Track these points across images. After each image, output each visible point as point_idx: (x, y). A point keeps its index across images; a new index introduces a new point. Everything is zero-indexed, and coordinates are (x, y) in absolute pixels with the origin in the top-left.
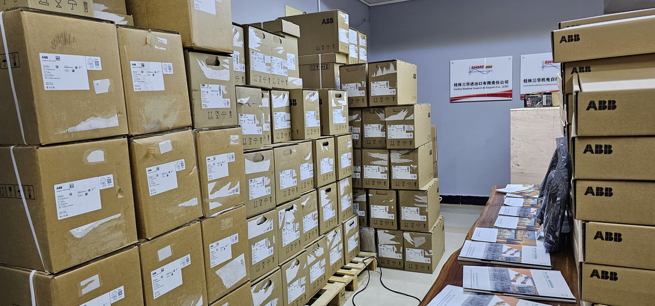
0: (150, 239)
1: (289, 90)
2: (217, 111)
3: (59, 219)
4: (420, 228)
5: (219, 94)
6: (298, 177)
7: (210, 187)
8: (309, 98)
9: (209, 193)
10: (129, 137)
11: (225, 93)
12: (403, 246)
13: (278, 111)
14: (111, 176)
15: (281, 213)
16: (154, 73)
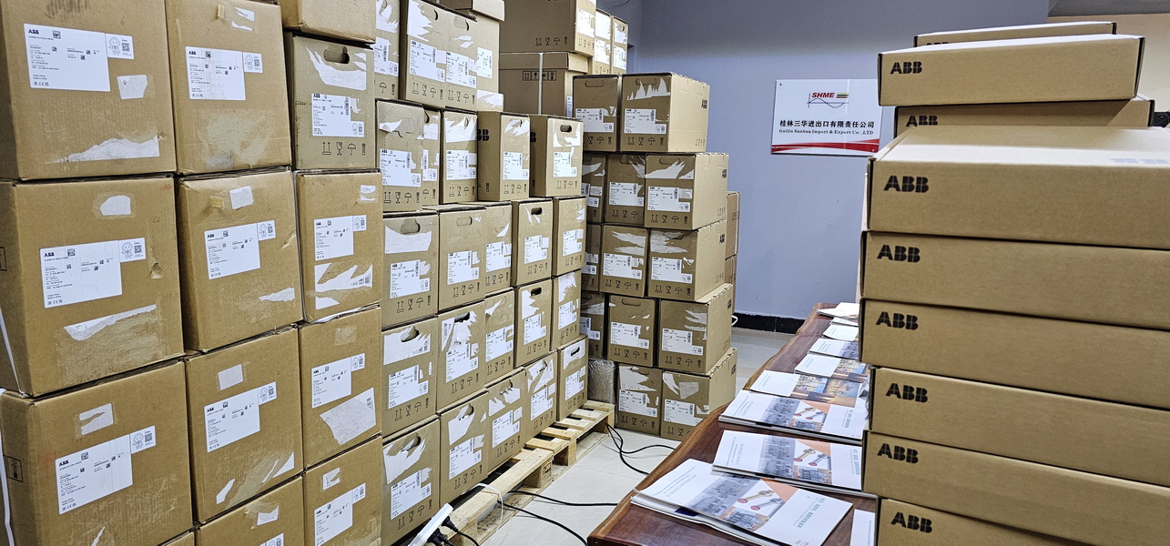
0: (205, 351)
1: (477, 113)
2: (340, 142)
3: (47, 306)
4: (691, 368)
5: (344, 113)
6: (482, 265)
7: (319, 271)
8: (512, 130)
9: (317, 281)
10: (177, 177)
11: (356, 111)
12: (660, 395)
13: (454, 149)
14: (141, 241)
15: (446, 325)
16: (228, 70)
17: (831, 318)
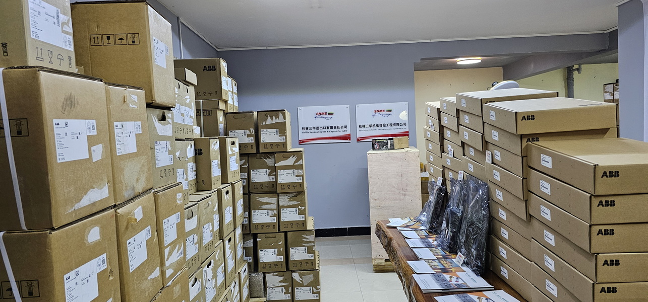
1: (194, 140)
2: (165, 169)
4: (308, 267)
5: (166, 151)
6: (213, 229)
8: (214, 147)
9: (166, 259)
11: (170, 148)
12: (292, 286)
14: (105, 256)
15: (204, 271)
16: (130, 134)
17: (395, 228)
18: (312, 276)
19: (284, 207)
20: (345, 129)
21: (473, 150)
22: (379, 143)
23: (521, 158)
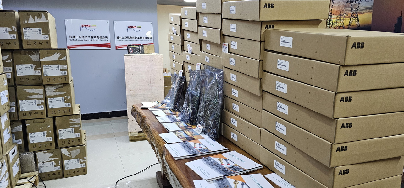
4: (75, 143)
12: (61, 160)
17: (147, 109)
18: (79, 150)
19: (51, 97)
20: (106, 39)
21: (209, 45)
22: (133, 49)
23: (260, 43)
